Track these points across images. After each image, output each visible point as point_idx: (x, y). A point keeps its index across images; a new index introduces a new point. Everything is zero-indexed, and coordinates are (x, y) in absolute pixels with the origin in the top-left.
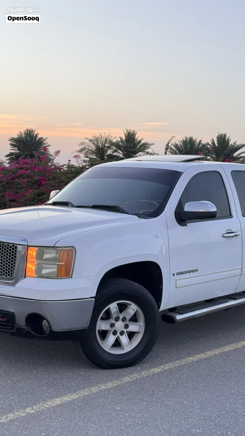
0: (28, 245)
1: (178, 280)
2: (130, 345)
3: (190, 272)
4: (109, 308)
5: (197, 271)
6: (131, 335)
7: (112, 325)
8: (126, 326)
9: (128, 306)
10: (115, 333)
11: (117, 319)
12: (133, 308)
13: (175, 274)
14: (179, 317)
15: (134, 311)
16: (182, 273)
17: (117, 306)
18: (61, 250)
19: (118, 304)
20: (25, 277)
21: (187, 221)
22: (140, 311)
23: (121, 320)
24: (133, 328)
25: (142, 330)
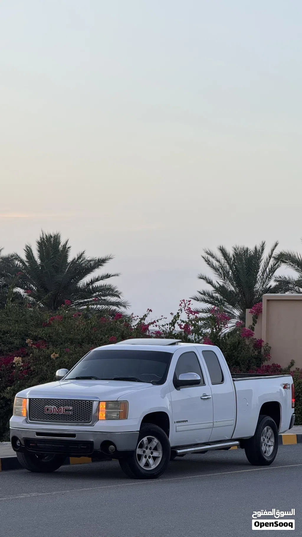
0: (100, 401)
1: (178, 426)
2: (154, 465)
3: (183, 421)
4: (143, 440)
5: (187, 421)
6: (155, 458)
7: (144, 452)
8: (152, 453)
9: (153, 440)
10: (145, 457)
11: (147, 448)
12: (155, 441)
13: (176, 422)
14: (179, 451)
15: (156, 443)
16: (179, 422)
17: (147, 439)
18: (121, 402)
19: (147, 438)
20: (98, 420)
21: (180, 387)
22: (159, 443)
23: (149, 449)
24: (155, 454)
25: (161, 456)
